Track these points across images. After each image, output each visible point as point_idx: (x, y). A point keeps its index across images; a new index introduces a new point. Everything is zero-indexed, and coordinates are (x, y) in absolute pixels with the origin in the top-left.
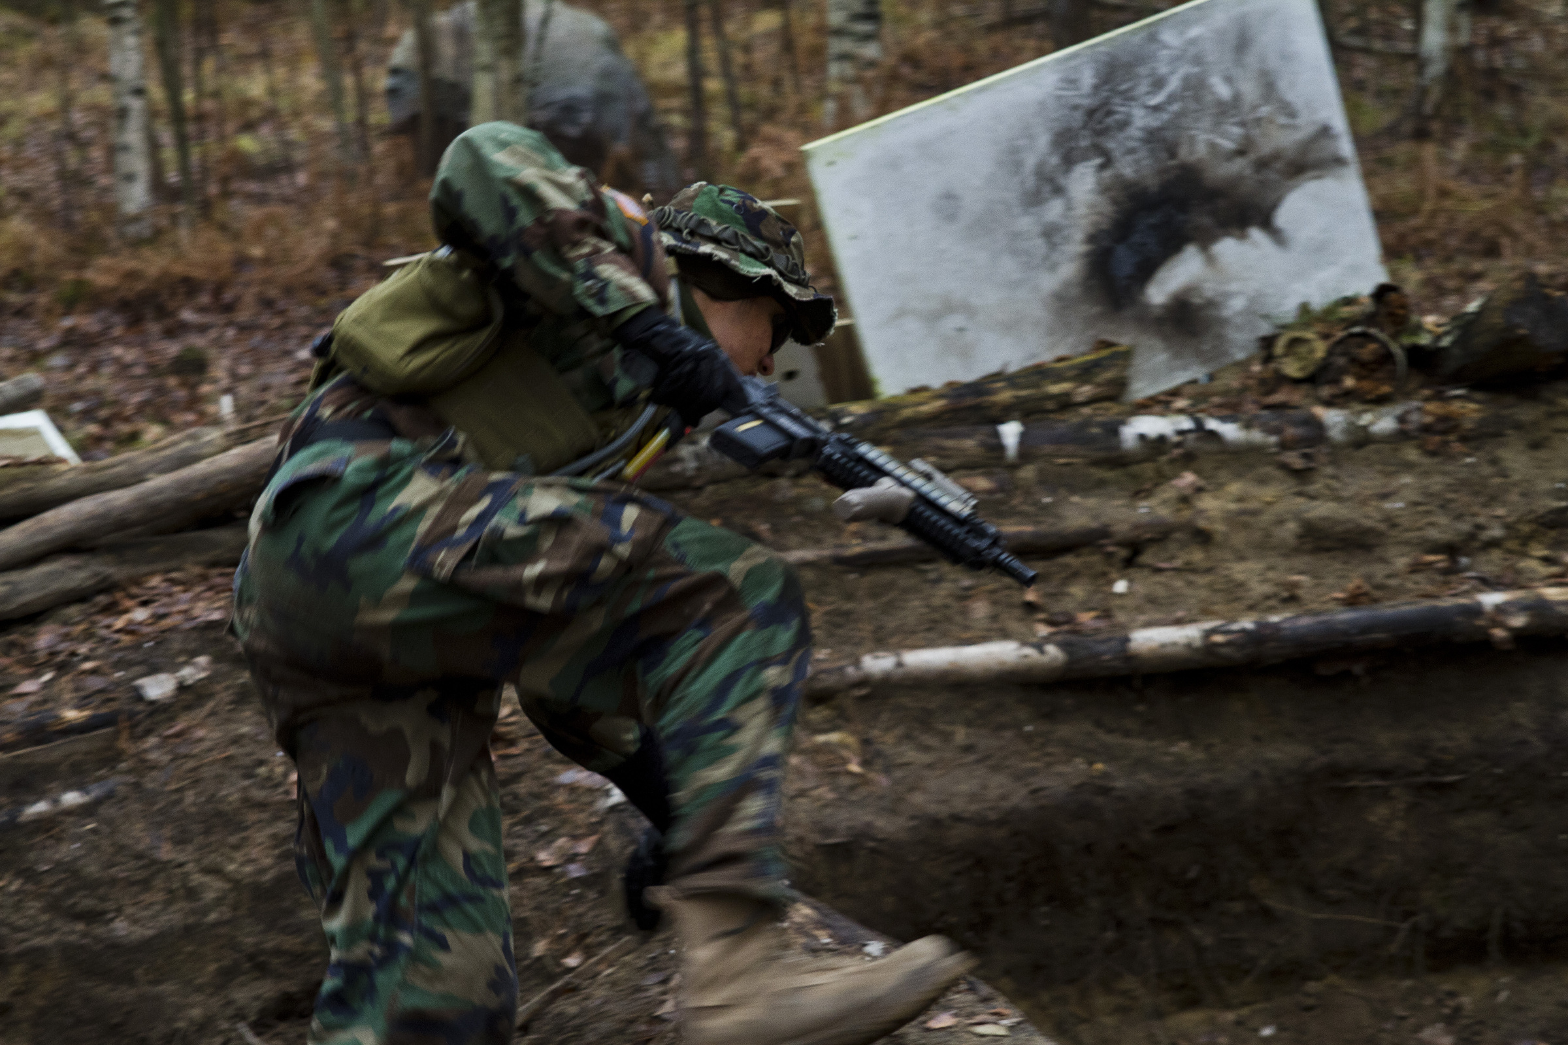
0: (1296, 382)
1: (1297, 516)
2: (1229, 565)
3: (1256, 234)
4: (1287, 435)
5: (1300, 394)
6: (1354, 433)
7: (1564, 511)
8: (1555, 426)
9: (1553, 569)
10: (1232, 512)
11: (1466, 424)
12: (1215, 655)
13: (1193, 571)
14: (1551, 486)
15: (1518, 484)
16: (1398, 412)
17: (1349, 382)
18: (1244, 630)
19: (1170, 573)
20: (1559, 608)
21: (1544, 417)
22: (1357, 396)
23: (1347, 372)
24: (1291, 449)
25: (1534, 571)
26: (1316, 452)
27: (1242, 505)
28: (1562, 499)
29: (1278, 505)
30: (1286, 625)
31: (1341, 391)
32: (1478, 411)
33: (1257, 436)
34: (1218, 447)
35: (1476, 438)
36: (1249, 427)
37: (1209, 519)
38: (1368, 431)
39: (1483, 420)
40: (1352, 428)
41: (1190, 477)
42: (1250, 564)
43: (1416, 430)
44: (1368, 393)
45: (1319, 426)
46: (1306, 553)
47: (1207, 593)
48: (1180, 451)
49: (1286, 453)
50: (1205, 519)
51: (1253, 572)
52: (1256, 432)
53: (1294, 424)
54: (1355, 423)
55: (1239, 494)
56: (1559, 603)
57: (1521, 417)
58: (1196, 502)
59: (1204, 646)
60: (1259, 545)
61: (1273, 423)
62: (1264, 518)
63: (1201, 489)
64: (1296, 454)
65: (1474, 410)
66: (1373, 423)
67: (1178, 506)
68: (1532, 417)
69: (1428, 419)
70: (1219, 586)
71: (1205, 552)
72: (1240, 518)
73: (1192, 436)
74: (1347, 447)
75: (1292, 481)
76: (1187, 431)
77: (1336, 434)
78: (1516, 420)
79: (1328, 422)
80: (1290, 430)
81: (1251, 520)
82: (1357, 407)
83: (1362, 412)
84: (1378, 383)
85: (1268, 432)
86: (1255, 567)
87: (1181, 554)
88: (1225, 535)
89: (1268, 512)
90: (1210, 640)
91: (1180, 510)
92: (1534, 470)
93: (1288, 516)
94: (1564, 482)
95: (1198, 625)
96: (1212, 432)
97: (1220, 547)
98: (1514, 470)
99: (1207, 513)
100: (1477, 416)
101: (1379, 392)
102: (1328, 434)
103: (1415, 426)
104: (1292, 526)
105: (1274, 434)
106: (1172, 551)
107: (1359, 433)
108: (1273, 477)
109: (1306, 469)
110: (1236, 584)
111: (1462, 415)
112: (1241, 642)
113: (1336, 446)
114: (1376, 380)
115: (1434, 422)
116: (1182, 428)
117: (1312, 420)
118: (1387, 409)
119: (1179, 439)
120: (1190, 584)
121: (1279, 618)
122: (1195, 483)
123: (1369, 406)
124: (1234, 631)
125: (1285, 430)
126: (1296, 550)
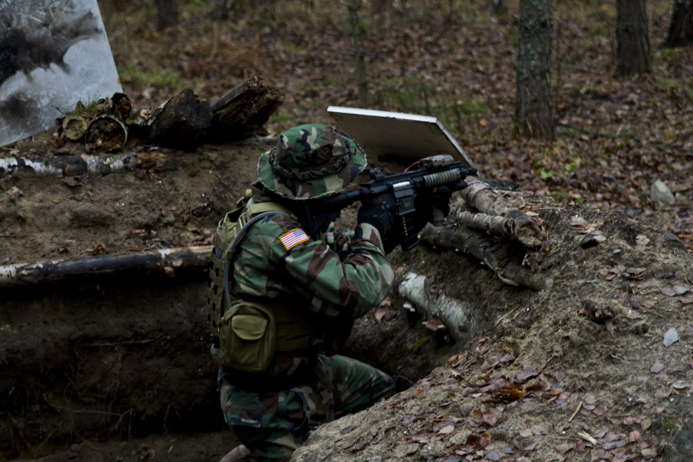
0: (73, 142)
1: (70, 210)
2: (34, 234)
3: (53, 66)
4: (66, 169)
5: (75, 148)
6: (101, 168)
7: (204, 208)
8: (202, 165)
9: (198, 237)
10: (37, 207)
11: (158, 164)
12: (23, 281)
13: (15, 237)
14: (199, 196)
15: (183, 194)
16: (124, 158)
17: (100, 142)
18: (38, 268)
19: (3, 238)
20: (199, 257)
21: (197, 161)
22: (104, 150)
23: (98, 137)
24: (69, 176)
25: (189, 238)
26: (82, 177)
27: (43, 204)
28: (204, 202)
29: (61, 204)
30: (60, 265)
31: (95, 147)
32: (165, 158)
33: (51, 169)
34: (32, 174)
35: (164, 171)
36: (47, 164)
37: (25, 211)
38: (109, 167)
39: (167, 162)
40: (100, 166)
41: (15, 189)
42: (45, 234)
43: (133, 167)
44: (109, 148)
45: (85, 164)
46: (75, 228)
47: (22, 249)
48: (10, 176)
49: (67, 178)
50: (23, 211)
51: (47, 238)
52: (50, 167)
53: (71, 163)
54: (103, 163)
55: (41, 198)
56: (199, 254)
57: (185, 161)
58: (18, 202)
59: (17, 276)
60: (50, 224)
61: (60, 162)
62: (53, 211)
63: (21, 196)
64: (72, 178)
65: (162, 157)
66: (111, 163)
67: (9, 204)
68: (191, 161)
69: (139, 161)
70: (28, 245)
71: (22, 228)
72: (41, 211)
73: (17, 168)
74: (98, 175)
75: (69, 192)
76: (14, 166)
77: (92, 168)
78: (184, 163)
79: (88, 163)
80: (68, 166)
81: (47, 211)
82: (104, 155)
83: (106, 158)
84: (114, 143)
85: (57, 167)
86: (48, 235)
87: (9, 229)
88: (33, 219)
89: (56, 207)
90: (20, 273)
91: (9, 206)
92: (191, 188)
93: (66, 210)
94: (205, 194)
95: (14, 265)
96: (29, 167)
97: (30, 225)
98: (181, 187)
99: (24, 208)
100: (164, 160)
101: (114, 148)
102: (89, 168)
103: (132, 165)
104: (67, 214)
105: (60, 168)
106: (5, 227)
107: (104, 168)
108: (59, 190)
109: (76, 186)
110: (37, 244)
111: (157, 159)
112: (36, 274)
113: (93, 174)
114: (113, 141)
115: (142, 163)
116: (12, 164)
117: (81, 161)
118: (119, 156)
119: (10, 170)
120: (12, 244)
121: (57, 262)
122: (19, 192)
123: (110, 155)
124: (32, 269)
125: (66, 166)
126: (70, 227)
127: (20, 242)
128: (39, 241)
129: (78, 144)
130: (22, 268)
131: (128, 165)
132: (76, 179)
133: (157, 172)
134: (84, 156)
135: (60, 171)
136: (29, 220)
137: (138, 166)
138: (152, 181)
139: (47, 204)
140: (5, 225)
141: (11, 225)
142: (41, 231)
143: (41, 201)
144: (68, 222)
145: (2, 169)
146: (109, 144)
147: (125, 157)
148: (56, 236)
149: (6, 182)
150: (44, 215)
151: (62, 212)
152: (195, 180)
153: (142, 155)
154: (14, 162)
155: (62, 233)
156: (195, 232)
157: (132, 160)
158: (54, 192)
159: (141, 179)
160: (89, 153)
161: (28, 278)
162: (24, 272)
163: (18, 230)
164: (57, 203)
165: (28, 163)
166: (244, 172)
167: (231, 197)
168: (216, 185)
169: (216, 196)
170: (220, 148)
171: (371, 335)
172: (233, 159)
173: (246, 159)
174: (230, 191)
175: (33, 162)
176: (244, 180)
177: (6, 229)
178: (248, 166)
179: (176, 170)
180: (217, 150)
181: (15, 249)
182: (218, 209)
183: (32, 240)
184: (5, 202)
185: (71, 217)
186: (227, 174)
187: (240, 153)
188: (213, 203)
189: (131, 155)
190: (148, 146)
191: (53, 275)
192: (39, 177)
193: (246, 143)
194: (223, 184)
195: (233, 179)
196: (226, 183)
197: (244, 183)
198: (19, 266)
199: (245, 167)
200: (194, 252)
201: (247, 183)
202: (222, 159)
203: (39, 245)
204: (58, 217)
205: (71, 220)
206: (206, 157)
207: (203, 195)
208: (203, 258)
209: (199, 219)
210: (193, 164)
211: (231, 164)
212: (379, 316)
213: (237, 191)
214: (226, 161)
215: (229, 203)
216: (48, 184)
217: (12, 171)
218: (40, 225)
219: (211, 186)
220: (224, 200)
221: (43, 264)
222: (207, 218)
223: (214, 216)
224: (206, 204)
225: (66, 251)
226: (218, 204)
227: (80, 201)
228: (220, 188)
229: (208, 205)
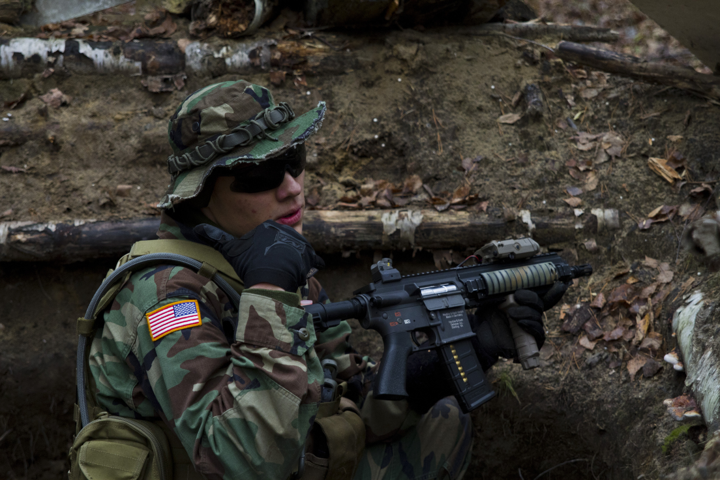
0: (175, 16)
1: (139, 133)
2: (71, 171)
4: (149, 62)
5: (176, 26)
6: (209, 63)
7: (374, 142)
8: (387, 67)
9: (351, 194)
10: (83, 126)
11: (312, 62)
12: (19, 251)
13: (36, 175)
14: (370, 120)
15: (341, 117)
16: (251, 48)
17: (213, 19)
18: (47, 231)
19: (15, 175)
20: (333, 230)
21: (382, 59)
22: (218, 32)
23: (210, 11)
24: (155, 75)
25: (334, 194)
26: (176, 78)
27: (96, 120)
28: (375, 132)
29: (126, 122)
30: (86, 229)
31: (203, 27)
32: (325, 51)
33: (123, 60)
34: (89, 69)
35: (320, 74)
36: (116, 53)
37: (61, 131)
38: (225, 63)
39: (325, 58)
40: (208, 59)
41: (56, 93)
42: (90, 172)
43: (265, 64)
44: (227, 30)
45: (182, 55)
46: (144, 165)
47: (42, 195)
48: (52, 70)
49: (150, 78)
50: (57, 131)
51: (91, 179)
52: (122, 57)
53: (159, 53)
54: (212, 55)
55: (95, 110)
56: (335, 225)
57: (360, 58)
58: (52, 116)
59: (7, 243)
60: (103, 156)
61: (141, 51)
62: (111, 133)
63: (64, 104)
64: (158, 79)
65: (320, 50)
66: (228, 56)
67: (36, 118)
68: (370, 60)
69: (278, 55)
70: (53, 190)
71: (52, 159)
72: (90, 132)
73: (61, 57)
74: (204, 76)
75: (149, 102)
76: (58, 53)
77: (194, 64)
78: (357, 61)
79: (188, 53)
80: (153, 57)
81: (99, 133)
82: (217, 41)
83: (221, 46)
84: (236, 22)
85: (133, 59)
86: (95, 174)
87: (30, 160)
88: (73, 146)
89: (116, 128)
90: (13, 238)
91: (36, 121)
92: (358, 106)
93: (133, 132)
94: (380, 118)
95: (8, 224)
96: (83, 55)
97: (66, 155)
98: (342, 104)
99: (61, 126)
100: (322, 55)
101: (236, 30)
102: (187, 64)
103: (264, 61)
104: (134, 141)
105: (138, 60)
106: (25, 156)
107: (214, 64)
108: (133, 98)
109: (162, 92)
110: (70, 189)
111: (309, 53)
112: (41, 242)
113: (195, 74)
114: (234, 19)
115: (283, 59)
116: (54, 50)
117: (176, 51)
118: (244, 45)
119: (51, 59)
120: (28, 186)
121: (82, 223)
122: (60, 98)
123: (227, 42)
124: (37, 232)
125: (150, 57)
126: (134, 163)
127: (42, 184)
128: (77, 183)
129: (181, 21)
130: (19, 230)
131: (257, 62)
132: (165, 81)
133: (307, 75)
134: (183, 44)
135: (138, 65)
136: (66, 147)
137: (275, 64)
138: (296, 91)
139: (103, 121)
140: (25, 152)
141: (35, 153)
142: (86, 167)
143: (94, 115)
144: (132, 155)
145: (36, 58)
146: (228, 23)
147: (253, 46)
148: (108, 177)
149: (44, 79)
150: (95, 139)
151: (126, 137)
152: (369, 92)
153: (286, 46)
154: (60, 46)
155: (121, 172)
156: (347, 185)
157: (264, 53)
158: (124, 101)
159: (277, 86)
160: (193, 37)
161: (27, 248)
162: (20, 237)
163: (45, 161)
164: (119, 121)
165: (85, 49)
166: (459, 82)
167: (427, 125)
168: (404, 104)
169: (400, 122)
170: (426, 39)
172: (446, 58)
173: (469, 60)
174: (428, 114)
175: (93, 48)
176: (457, 96)
177: (26, 160)
178: (469, 73)
179: (343, 73)
180: (418, 42)
181: (30, 194)
182: (399, 146)
183: (62, 182)
184: (32, 114)
185: (139, 146)
186: (430, 84)
187: (461, 49)
188: (390, 135)
189: (263, 45)
190: (304, 30)
191: (71, 245)
192: (102, 75)
193: (481, 32)
194: (416, 102)
195: (436, 95)
196: (423, 101)
197: (454, 103)
198: (14, 225)
199: (464, 75)
200: (327, 220)
201: (460, 102)
202: (424, 58)
203: (75, 190)
204: (116, 145)
205: (139, 151)
206: (395, 53)
207: (375, 120)
208: (340, 233)
209: (364, 162)
210: (373, 65)
211: (440, 68)
212: (633, 368)
213: (438, 115)
214: (431, 62)
215: (418, 136)
216: (116, 87)
217: (56, 61)
218: (84, 157)
219: (396, 105)
220: (410, 131)
221: (57, 225)
222: (380, 160)
223: (392, 158)
224: (376, 137)
225: (111, 205)
226: (401, 138)
227: (160, 119)
228: (409, 108)
229: (381, 138)
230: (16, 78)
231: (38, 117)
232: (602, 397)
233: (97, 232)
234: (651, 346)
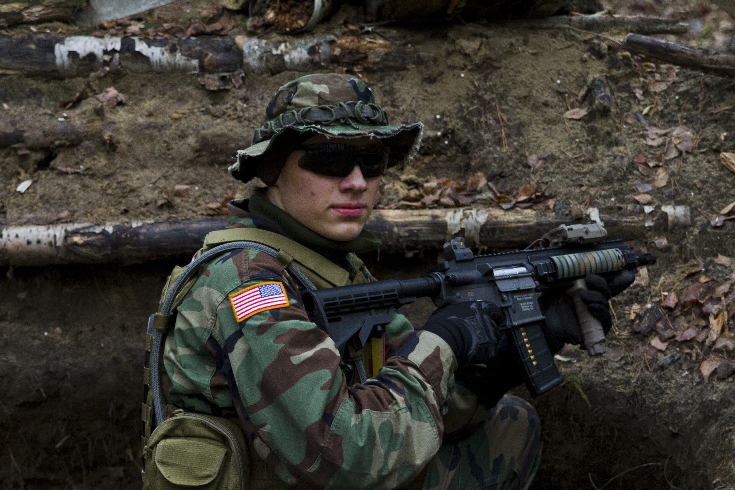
0: (232, 13)
1: (197, 133)
2: (128, 172)
4: (207, 60)
5: (233, 23)
6: (268, 60)
7: (437, 139)
8: (450, 62)
9: (414, 193)
10: (140, 125)
11: (372, 58)
12: (76, 254)
13: (92, 176)
14: (432, 117)
15: (403, 114)
16: (310, 44)
17: (271, 15)
18: (104, 233)
19: (71, 177)
20: (396, 229)
21: (444, 55)
22: (277, 28)
23: (268, 7)
24: (212, 72)
25: (396, 193)
26: (234, 76)
27: (152, 120)
28: (438, 129)
29: (183, 121)
30: (144, 230)
31: (261, 23)
32: (385, 46)
33: (179, 58)
34: (145, 66)
35: (381, 70)
36: (173, 50)
37: (117, 130)
38: (283, 60)
39: (386, 54)
40: (266, 56)
41: (112, 92)
42: (147, 172)
43: (325, 60)
44: (286, 26)
45: (240, 53)
46: (202, 165)
47: (99, 196)
48: (107, 69)
49: (207, 75)
50: (114, 130)
51: (149, 179)
52: (178, 55)
53: (216, 50)
54: (271, 51)
55: (152, 109)
56: (398, 225)
57: (422, 54)
58: (108, 115)
59: (64, 246)
60: (160, 156)
61: (198, 48)
62: (168, 132)
63: (121, 104)
64: (216, 77)
65: (381, 46)
66: (287, 53)
67: (92, 117)
68: (432, 55)
69: (337, 51)
70: (109, 191)
71: (109, 160)
72: (147, 131)
73: (117, 55)
74: (262, 73)
75: (207, 101)
76: (114, 51)
77: (252, 61)
78: (419, 57)
79: (246, 50)
80: (211, 55)
81: (156, 133)
82: (276, 37)
83: (280, 42)
84: (294, 18)
85: (190, 56)
86: (152, 175)
87: (86, 160)
88: (129, 145)
89: (173, 127)
90: (70, 241)
91: (92, 121)
92: (420, 102)
93: (191, 131)
94: (443, 115)
95: (65, 226)
96: (139, 54)
97: (123, 155)
98: (404, 100)
99: (118, 125)
100: (383, 51)
101: (295, 25)
102: (245, 61)
103: (323, 57)
104: (191, 140)
105: (195, 58)
106: (81, 157)
107: (273, 61)
108: (191, 96)
109: (219, 90)
110: (127, 190)
111: (370, 49)
112: (99, 244)
113: (253, 71)
114: (293, 15)
115: (343, 55)
116: (110, 48)
117: (234, 47)
118: (303, 41)
119: (107, 58)
120: (85, 187)
121: (140, 224)
122: (116, 97)
123: (286, 38)
124: (94, 234)
125: (207, 55)
126: (192, 162)
127: (98, 185)
128: (134, 184)
129: (239, 18)
130: (76, 232)
131: (317, 58)
132: (223, 78)
133: (368, 71)
134: (242, 41)
135: (195, 62)
136: (122, 147)
137: (334, 61)
139: (160, 120)
140: (81, 152)
141: (91, 153)
142: (143, 167)
143: (150, 115)
144: (190, 155)
145: (91, 56)
146: (287, 19)
147: (312, 42)
148: (165, 177)
149: (99, 78)
150: (151, 138)
151: (183, 136)
152: (431, 89)
153: (345, 41)
154: (116, 44)
155: (178, 172)
156: (410, 183)
157: (324, 49)
158: (181, 100)
160: (251, 34)
161: (84, 250)
162: (77, 239)
163: (102, 162)
164: (176, 120)
165: (141, 47)
166: (524, 77)
167: (491, 121)
168: (467, 100)
169: (463, 119)
170: (490, 33)
171: (686, 404)
172: (511, 52)
173: (534, 54)
174: (492, 110)
175: (149, 46)
176: (522, 92)
177: (82, 161)
178: (534, 68)
179: (405, 69)
180: (481, 36)
181: (86, 195)
182: (462, 143)
183: (119, 183)
184: (88, 114)
185: (197, 146)
186: (494, 79)
187: (526, 42)
188: (453, 131)
189: (322, 41)
190: (364, 25)
191: (128, 247)
192: (158, 73)
193: (546, 25)
194: (480, 98)
195: (501, 90)
196: (487, 97)
197: (519, 98)
198: (71, 227)
199: (529, 70)
200: (389, 219)
201: (525, 97)
202: (487, 52)
203: (132, 190)
204: (173, 145)
205: (197, 151)
206: (458, 47)
207: (438, 117)
208: (403, 232)
209: (427, 160)
210: (435, 60)
211: (504, 63)
212: (707, 369)
213: (503, 111)
214: (494, 57)
215: (482, 133)
216: (173, 86)
217: (111, 60)
218: (141, 157)
219: (459, 101)
220: (474, 128)
221: (114, 227)
222: (443, 157)
223: (455, 156)
224: (439, 134)
225: (169, 205)
226: (465, 135)
227: (218, 117)
228: (472, 104)
229: (444, 135)
230: (71, 77)
231: (94, 117)
232: (675, 400)
233: (155, 234)
234: (725, 347)
